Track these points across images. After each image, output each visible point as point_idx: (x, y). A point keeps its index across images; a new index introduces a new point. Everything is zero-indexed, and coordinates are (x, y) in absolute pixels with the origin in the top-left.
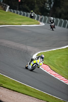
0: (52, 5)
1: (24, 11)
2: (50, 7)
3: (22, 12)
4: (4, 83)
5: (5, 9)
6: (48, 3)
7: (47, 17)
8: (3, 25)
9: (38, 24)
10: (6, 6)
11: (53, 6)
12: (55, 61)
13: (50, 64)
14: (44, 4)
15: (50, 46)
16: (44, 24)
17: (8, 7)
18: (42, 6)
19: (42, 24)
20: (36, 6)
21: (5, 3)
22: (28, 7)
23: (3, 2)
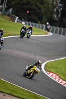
0: (59, 16)
1: (32, 22)
2: (58, 17)
3: (30, 23)
4: (14, 92)
5: (14, 20)
6: (55, 14)
7: (54, 27)
8: (12, 35)
9: (46, 34)
10: (15, 18)
11: (61, 16)
12: (63, 69)
13: (58, 72)
14: (52, 15)
15: (58, 55)
16: (52, 34)
17: (17, 18)
18: (49, 16)
19: (50, 34)
20: (44, 17)
21: (14, 14)
22: (36, 18)
23: (12, 13)
